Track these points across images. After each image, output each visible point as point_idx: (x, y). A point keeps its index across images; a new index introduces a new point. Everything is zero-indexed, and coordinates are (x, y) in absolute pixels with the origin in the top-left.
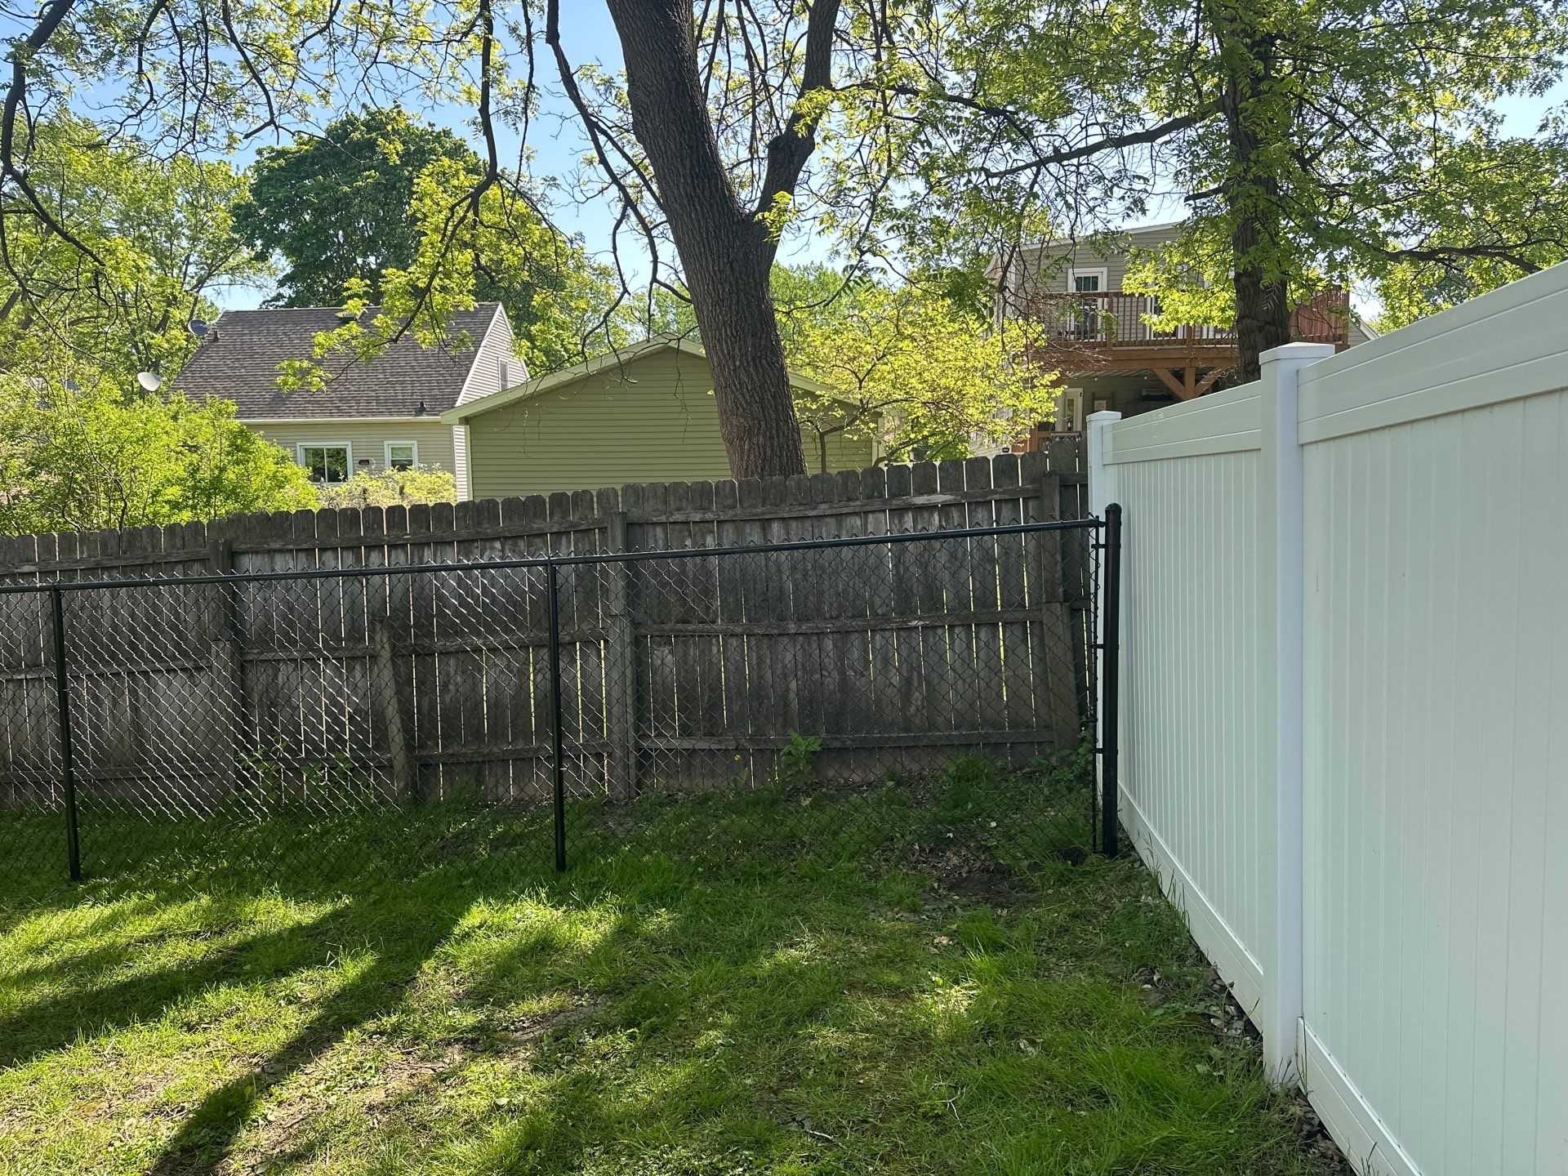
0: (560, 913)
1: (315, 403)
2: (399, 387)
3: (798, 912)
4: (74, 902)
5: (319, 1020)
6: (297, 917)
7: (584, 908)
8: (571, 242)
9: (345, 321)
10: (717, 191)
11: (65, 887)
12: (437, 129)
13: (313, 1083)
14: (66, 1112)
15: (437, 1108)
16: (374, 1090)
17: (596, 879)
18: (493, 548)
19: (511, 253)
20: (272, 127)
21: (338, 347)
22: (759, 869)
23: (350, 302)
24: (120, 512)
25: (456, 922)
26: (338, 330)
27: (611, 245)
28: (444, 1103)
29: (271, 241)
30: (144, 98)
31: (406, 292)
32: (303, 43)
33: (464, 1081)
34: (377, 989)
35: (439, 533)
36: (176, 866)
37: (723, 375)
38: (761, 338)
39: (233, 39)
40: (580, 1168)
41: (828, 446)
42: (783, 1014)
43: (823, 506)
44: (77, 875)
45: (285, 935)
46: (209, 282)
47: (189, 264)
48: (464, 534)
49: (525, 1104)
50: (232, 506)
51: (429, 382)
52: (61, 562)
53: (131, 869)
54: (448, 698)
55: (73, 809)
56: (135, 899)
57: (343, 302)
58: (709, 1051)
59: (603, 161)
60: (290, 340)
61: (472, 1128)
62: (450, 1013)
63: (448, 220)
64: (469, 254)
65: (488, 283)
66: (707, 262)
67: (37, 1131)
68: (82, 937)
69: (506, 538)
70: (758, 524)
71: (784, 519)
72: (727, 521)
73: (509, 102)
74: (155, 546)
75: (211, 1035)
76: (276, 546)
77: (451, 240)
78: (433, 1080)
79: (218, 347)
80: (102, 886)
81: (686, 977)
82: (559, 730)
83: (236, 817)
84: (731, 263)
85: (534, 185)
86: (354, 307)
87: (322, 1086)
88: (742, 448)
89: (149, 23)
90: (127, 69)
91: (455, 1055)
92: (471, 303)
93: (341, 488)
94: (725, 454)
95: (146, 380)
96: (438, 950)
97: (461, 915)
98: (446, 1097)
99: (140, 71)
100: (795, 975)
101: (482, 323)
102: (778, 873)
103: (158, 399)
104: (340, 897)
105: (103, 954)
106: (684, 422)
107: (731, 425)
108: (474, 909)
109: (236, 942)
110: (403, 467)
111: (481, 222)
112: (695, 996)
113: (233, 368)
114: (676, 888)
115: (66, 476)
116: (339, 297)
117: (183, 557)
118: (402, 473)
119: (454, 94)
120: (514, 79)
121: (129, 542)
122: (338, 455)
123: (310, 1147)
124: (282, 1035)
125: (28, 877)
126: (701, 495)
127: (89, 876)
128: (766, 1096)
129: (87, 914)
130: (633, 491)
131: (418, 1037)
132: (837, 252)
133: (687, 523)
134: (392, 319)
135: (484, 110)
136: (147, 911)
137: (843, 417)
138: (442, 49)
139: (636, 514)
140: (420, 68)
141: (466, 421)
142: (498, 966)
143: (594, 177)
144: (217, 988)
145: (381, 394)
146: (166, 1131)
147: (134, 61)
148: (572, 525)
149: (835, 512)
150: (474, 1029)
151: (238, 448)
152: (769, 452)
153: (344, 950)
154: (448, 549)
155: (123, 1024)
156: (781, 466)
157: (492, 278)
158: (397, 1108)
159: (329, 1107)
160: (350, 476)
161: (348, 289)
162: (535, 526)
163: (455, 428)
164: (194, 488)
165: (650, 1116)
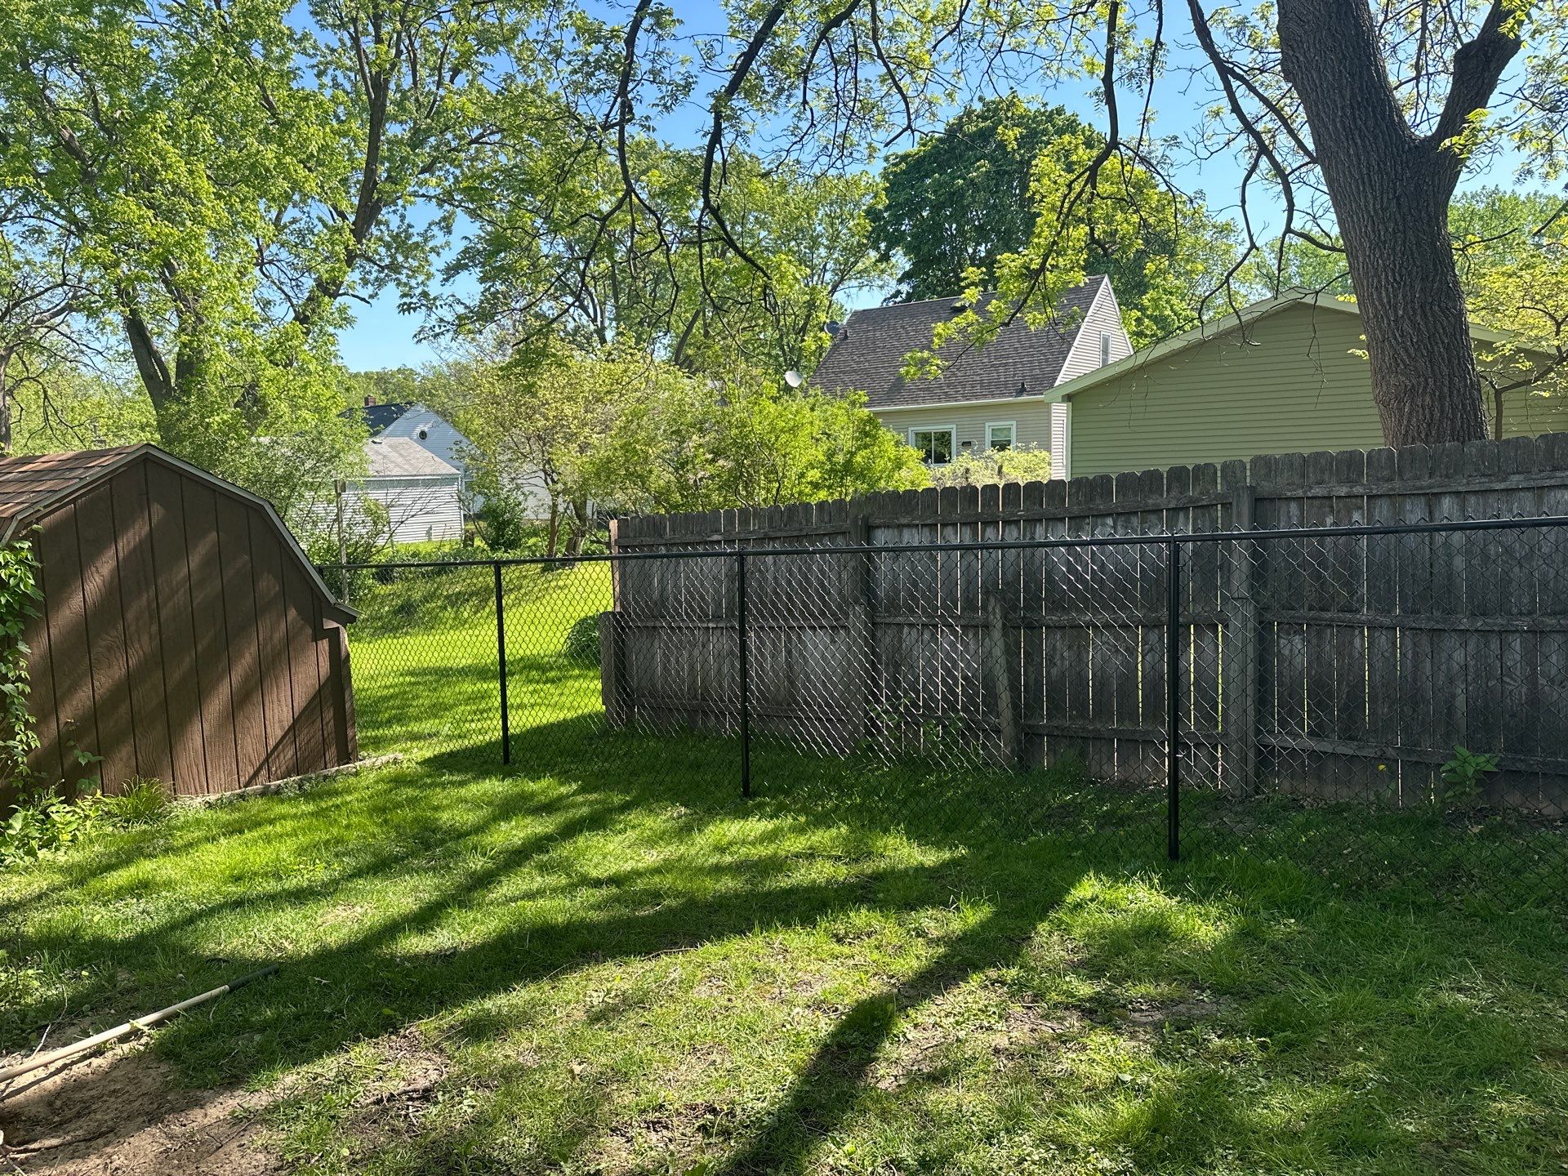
0: (1173, 902)
1: (929, 390)
2: (1001, 369)
3: (1467, 953)
4: (745, 814)
5: (945, 957)
6: (920, 858)
7: (1201, 902)
8: (1191, 202)
9: (962, 309)
10: (1383, 119)
11: (738, 800)
12: (1049, 108)
13: (943, 1014)
14: (749, 989)
15: (1059, 1067)
16: (998, 1035)
17: (1212, 874)
18: (1104, 525)
19: (1126, 223)
20: (909, 132)
21: (956, 335)
22: (1412, 898)
23: (967, 291)
24: (774, 492)
25: (1068, 891)
26: (955, 319)
27: (1239, 198)
28: (1066, 1065)
29: (893, 242)
30: (804, 125)
31: (1021, 275)
32: (935, 47)
33: (1084, 1048)
34: (996, 939)
35: (1052, 510)
36: (821, 796)
37: (1380, 329)
38: (1433, 281)
39: (880, 56)
40: (1212, 1167)
41: (1505, 405)
42: (1452, 1065)
43: (1515, 478)
44: (747, 793)
45: (911, 873)
46: (841, 286)
47: (826, 271)
48: (1076, 510)
49: (1149, 1086)
50: (863, 487)
51: (1031, 362)
52: (739, 533)
53: (787, 793)
54: (1054, 671)
55: (746, 738)
56: (790, 820)
57: (961, 291)
58: (1356, 1082)
59: (1236, 109)
60: (907, 333)
61: (1094, 1095)
62: (1067, 979)
63: (1065, 197)
64: (1084, 229)
65: (1099, 256)
66: (1366, 201)
67: (729, 1000)
68: (753, 844)
69: (1119, 514)
70: (1423, 499)
71: (1458, 493)
72: (1380, 496)
73: (1134, 65)
74: (809, 521)
75: (856, 950)
76: (905, 521)
77: (1067, 216)
78: (1053, 1039)
79: (847, 344)
80: (768, 804)
81: (1326, 997)
82: (1176, 714)
83: (870, 760)
84: (1398, 199)
85: (1152, 148)
86: (971, 295)
87: (951, 1020)
88: (1401, 410)
89: (812, 57)
90: (793, 101)
91: (1074, 1022)
92: (1081, 278)
93: (946, 469)
94: (1378, 419)
95: (791, 378)
96: (1052, 915)
97: (1073, 885)
98: (1068, 1060)
99: (805, 102)
100: (1466, 1024)
101: (1086, 298)
102: (1438, 905)
103: (800, 395)
104: (957, 847)
105: (769, 862)
106: (1318, 385)
107: (1388, 384)
108: (1085, 882)
109: (870, 871)
110: (1002, 446)
111: (1098, 195)
112: (1338, 1019)
113: (858, 363)
114: (1307, 900)
115: (737, 461)
116: (954, 287)
117: (830, 530)
118: (1001, 453)
119: (1074, 69)
120: (1139, 41)
121: (789, 517)
122: (944, 438)
123: (944, 1072)
124: (915, 964)
125: (713, 788)
126: (1349, 467)
127: (755, 794)
128: (1434, 1150)
129: (756, 826)
130: (1264, 464)
131: (1038, 997)
132: (1530, 172)
133: (1330, 498)
134: (1006, 302)
135: (1108, 80)
136: (801, 830)
137: (1531, 371)
138: (1066, 25)
139: (1266, 488)
140: (1044, 49)
141: (1068, 398)
142: (1113, 942)
143: (1220, 129)
144: (859, 909)
145: (985, 378)
146: (826, 1026)
147: (799, 93)
148: (1191, 500)
149: (1532, 484)
150: (1091, 999)
151: (867, 434)
152: (1437, 415)
153: (965, 897)
154: (1060, 525)
155: (787, 924)
156: (1453, 430)
157: (1105, 250)
158: (1021, 1057)
159: (958, 1040)
160: (954, 457)
161: (966, 278)
162: (1150, 501)
163: (1054, 406)
164: (832, 470)
165: (1290, 1136)
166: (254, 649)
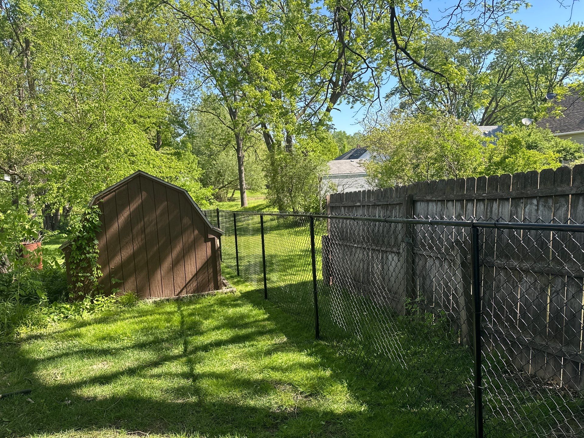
18: (531, 204)
35: (502, 193)
44: (318, 337)
48: (516, 194)
74: (392, 196)
95: (526, 121)
154: (506, 203)
162: (562, 189)
166: (181, 245)
